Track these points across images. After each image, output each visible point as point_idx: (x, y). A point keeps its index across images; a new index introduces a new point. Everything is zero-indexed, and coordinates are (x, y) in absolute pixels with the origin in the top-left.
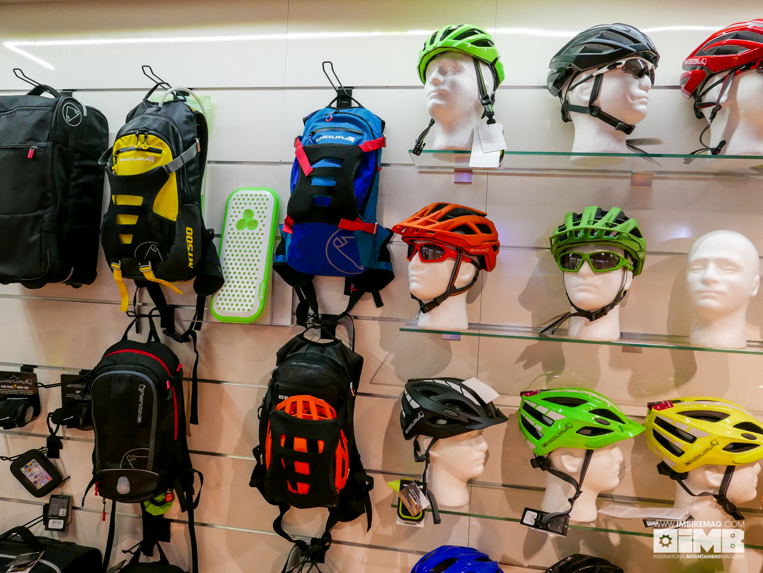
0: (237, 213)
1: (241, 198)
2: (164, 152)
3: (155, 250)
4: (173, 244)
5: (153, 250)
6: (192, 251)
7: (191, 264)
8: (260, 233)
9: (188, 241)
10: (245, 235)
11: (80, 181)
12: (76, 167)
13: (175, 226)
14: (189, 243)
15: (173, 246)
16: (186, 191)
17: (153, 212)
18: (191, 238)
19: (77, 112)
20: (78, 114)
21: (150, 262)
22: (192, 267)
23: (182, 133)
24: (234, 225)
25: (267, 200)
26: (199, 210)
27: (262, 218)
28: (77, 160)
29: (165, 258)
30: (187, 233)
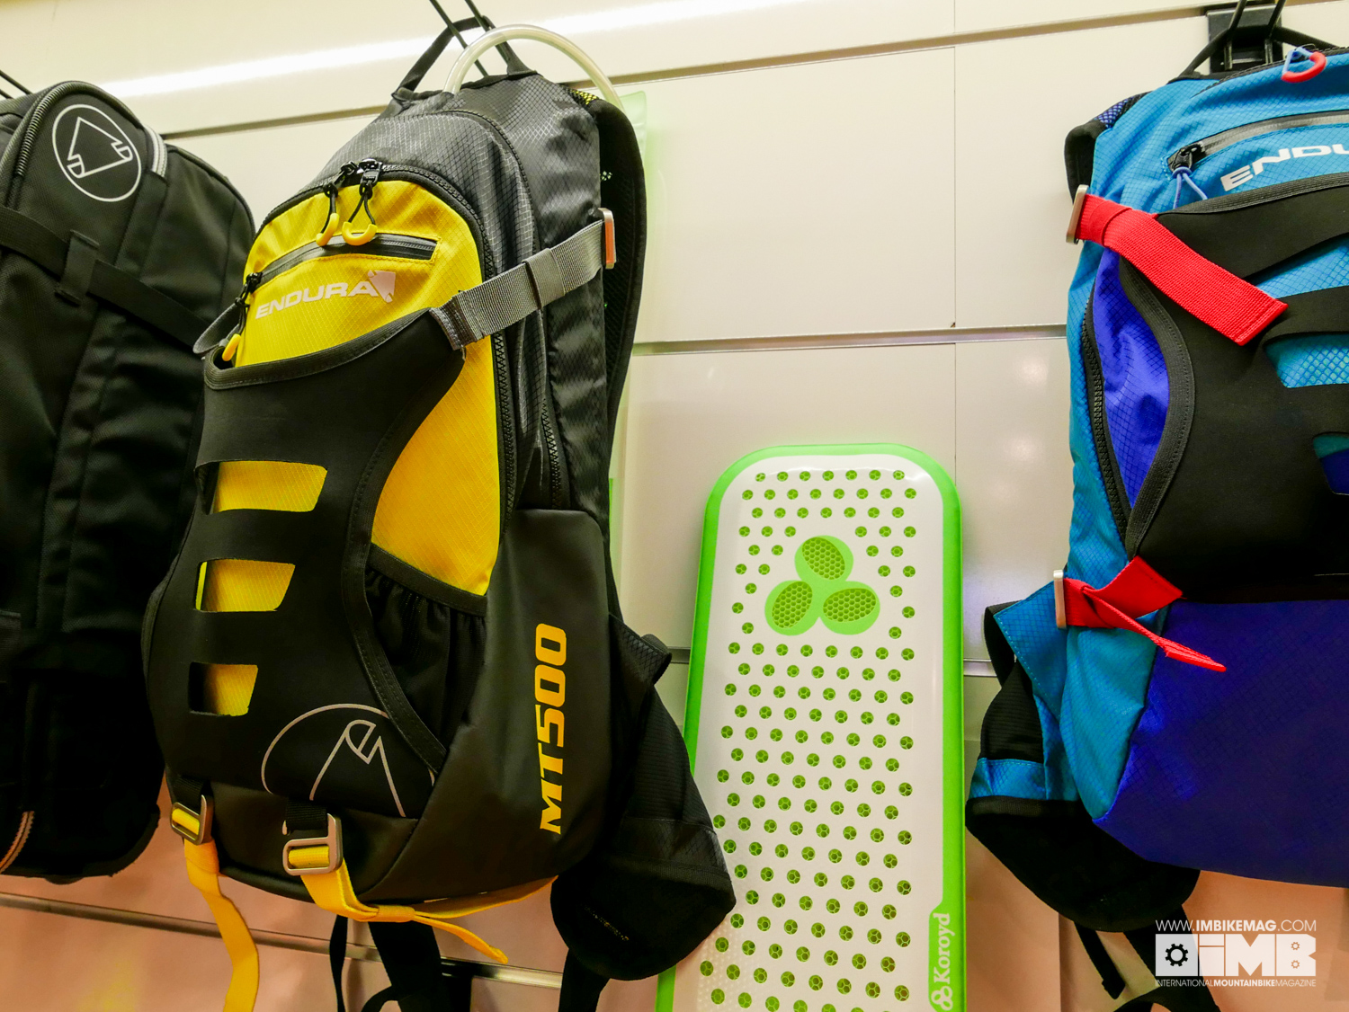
0: (765, 556)
1: (782, 488)
2: (442, 249)
3: (366, 751)
4: (466, 719)
5: (358, 751)
6: (560, 743)
7: (550, 817)
8: (895, 647)
9: (541, 695)
10: (818, 658)
11: (113, 429)
12: (96, 370)
13: (483, 618)
14: (545, 707)
15: (463, 731)
16: (539, 443)
17: (373, 547)
18: (559, 678)
19: (125, 151)
20: (126, 160)
21: (333, 822)
22: (557, 829)
23: (536, 185)
24: (757, 609)
25: (910, 493)
26: (602, 539)
27: (897, 577)
28: (104, 342)
29: (416, 793)
30: (542, 653)
